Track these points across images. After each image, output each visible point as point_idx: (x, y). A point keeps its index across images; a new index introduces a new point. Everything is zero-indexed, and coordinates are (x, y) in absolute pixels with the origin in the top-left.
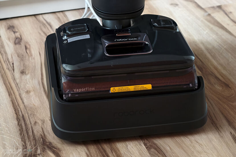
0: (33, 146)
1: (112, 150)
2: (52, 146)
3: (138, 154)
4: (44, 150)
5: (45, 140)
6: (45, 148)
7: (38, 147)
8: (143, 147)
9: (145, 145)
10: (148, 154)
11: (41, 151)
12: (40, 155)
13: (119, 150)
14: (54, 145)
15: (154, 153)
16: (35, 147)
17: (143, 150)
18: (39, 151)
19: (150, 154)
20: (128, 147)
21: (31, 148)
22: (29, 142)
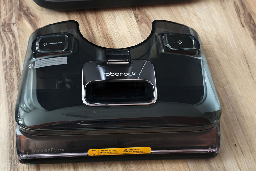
0: (8, 11)
1: (98, 22)
2: (29, 13)
3: (127, 30)
4: (19, 18)
5: (22, 3)
6: (21, 16)
7: (14, 14)
8: (133, 21)
9: (136, 17)
10: (138, 31)
11: (16, 18)
12: (14, 25)
13: (105, 24)
14: (31, 11)
15: (145, 30)
16: (10, 13)
17: (132, 25)
18: (14, 20)
19: (140, 30)
20: (116, 20)
21: (6, 13)
22: (4, 5)
